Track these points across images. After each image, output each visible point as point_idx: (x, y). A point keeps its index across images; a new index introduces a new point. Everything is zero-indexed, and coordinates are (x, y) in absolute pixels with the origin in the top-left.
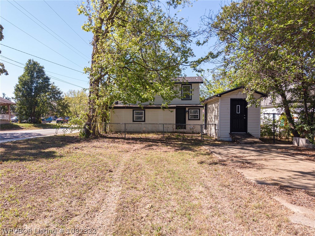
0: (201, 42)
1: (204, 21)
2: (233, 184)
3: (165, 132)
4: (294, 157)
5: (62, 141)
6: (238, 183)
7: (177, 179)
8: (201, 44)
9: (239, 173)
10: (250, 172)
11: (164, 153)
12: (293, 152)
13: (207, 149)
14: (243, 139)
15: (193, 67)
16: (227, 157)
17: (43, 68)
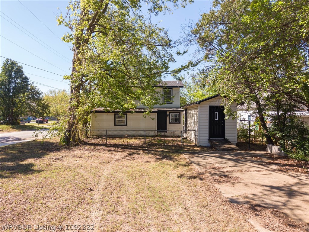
0: (182, 52)
1: (183, 30)
2: (211, 203)
3: (147, 136)
4: (267, 167)
5: (41, 149)
6: (216, 202)
7: (157, 199)
8: (181, 54)
9: (216, 189)
10: (227, 188)
11: (146, 163)
12: (266, 161)
13: (187, 157)
14: (221, 145)
15: (174, 76)
16: (205, 168)
17: (22, 67)
